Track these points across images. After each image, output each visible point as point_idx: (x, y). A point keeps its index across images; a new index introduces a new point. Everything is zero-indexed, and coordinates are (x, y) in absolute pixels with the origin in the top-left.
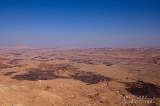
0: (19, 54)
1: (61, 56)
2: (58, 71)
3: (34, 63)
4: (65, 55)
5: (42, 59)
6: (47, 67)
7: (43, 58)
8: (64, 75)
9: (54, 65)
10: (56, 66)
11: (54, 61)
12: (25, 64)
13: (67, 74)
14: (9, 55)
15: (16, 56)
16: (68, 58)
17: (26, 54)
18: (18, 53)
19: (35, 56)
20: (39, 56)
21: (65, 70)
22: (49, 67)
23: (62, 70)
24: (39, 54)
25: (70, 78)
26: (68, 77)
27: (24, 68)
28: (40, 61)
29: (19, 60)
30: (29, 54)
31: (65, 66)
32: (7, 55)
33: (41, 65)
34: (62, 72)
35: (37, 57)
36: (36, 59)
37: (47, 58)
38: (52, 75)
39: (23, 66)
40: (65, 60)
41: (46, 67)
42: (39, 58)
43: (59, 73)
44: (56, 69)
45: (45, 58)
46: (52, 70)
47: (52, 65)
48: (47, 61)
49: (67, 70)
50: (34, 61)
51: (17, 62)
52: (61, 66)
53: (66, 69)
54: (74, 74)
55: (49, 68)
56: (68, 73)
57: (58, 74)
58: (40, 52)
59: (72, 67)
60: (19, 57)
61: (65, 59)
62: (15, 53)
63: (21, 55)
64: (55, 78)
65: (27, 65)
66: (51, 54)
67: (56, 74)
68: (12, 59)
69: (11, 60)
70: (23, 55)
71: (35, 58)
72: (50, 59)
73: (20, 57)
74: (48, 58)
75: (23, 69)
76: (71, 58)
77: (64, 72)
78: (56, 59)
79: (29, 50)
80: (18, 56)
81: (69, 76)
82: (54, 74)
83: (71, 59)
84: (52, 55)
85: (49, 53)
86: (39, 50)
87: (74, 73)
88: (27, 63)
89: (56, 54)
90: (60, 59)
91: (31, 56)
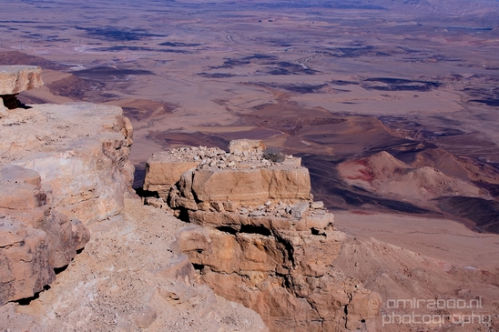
0: (129, 36)
1: (413, 60)
2: (365, 163)
3: (221, 102)
4: (440, 58)
5: (275, 73)
6: (299, 127)
7: (285, 68)
8: (404, 189)
9: (349, 119)
10: (359, 128)
11: (356, 92)
12: (161, 103)
13: (424, 183)
14: (62, 35)
15: (107, 44)
16: (458, 77)
17: (171, 38)
18: (121, 25)
19: (231, 55)
20: (259, 57)
21: (419, 156)
22: (317, 131)
23: (399, 155)
24: (260, 40)
25: (439, 215)
26: (433, 206)
27: (153, 129)
28: (262, 85)
29: (122, 72)
30: (189, 38)
31: (427, 134)
32: (54, 39)
33: (260, 113)
34: (398, 170)
35: (246, 61)
36: (237, 70)
37: (309, 72)
38: (326, 185)
39: (147, 115)
40: (434, 91)
41: (292, 133)
42: (255, 66)
43: (371, 176)
44: (359, 150)
45: (297, 69)
46: (329, 150)
47: (335, 120)
48: (308, 89)
49: (431, 159)
50: (220, 86)
51: (110, 85)
52: (398, 133)
53: (430, 156)
54: (474, 192)
55: (310, 138)
56: (432, 182)
57: (365, 185)
58: (266, 24)
59: (477, 143)
60: (122, 55)
61: (436, 85)
62: (103, 24)
63: (139, 44)
64: (344, 204)
65: (169, 109)
66: (342, 42)
67: (351, 182)
68: (81, 67)
69: (76, 73)
70: (154, 43)
71: (230, 63)
72: (329, 78)
73: (134, 56)
74: (315, 67)
75: (145, 132)
76: (476, 83)
77: (409, 170)
78: (369, 84)
79: (197, 6)
80: (119, 44)
81: (439, 199)
82: (340, 182)
83: (481, 91)
84: (348, 53)
85: (328, 36)
86: (259, 14)
87: (479, 184)
88: (170, 99)
89: (374, 42)
90: (396, 84)
91: (204, 54)
